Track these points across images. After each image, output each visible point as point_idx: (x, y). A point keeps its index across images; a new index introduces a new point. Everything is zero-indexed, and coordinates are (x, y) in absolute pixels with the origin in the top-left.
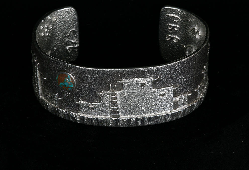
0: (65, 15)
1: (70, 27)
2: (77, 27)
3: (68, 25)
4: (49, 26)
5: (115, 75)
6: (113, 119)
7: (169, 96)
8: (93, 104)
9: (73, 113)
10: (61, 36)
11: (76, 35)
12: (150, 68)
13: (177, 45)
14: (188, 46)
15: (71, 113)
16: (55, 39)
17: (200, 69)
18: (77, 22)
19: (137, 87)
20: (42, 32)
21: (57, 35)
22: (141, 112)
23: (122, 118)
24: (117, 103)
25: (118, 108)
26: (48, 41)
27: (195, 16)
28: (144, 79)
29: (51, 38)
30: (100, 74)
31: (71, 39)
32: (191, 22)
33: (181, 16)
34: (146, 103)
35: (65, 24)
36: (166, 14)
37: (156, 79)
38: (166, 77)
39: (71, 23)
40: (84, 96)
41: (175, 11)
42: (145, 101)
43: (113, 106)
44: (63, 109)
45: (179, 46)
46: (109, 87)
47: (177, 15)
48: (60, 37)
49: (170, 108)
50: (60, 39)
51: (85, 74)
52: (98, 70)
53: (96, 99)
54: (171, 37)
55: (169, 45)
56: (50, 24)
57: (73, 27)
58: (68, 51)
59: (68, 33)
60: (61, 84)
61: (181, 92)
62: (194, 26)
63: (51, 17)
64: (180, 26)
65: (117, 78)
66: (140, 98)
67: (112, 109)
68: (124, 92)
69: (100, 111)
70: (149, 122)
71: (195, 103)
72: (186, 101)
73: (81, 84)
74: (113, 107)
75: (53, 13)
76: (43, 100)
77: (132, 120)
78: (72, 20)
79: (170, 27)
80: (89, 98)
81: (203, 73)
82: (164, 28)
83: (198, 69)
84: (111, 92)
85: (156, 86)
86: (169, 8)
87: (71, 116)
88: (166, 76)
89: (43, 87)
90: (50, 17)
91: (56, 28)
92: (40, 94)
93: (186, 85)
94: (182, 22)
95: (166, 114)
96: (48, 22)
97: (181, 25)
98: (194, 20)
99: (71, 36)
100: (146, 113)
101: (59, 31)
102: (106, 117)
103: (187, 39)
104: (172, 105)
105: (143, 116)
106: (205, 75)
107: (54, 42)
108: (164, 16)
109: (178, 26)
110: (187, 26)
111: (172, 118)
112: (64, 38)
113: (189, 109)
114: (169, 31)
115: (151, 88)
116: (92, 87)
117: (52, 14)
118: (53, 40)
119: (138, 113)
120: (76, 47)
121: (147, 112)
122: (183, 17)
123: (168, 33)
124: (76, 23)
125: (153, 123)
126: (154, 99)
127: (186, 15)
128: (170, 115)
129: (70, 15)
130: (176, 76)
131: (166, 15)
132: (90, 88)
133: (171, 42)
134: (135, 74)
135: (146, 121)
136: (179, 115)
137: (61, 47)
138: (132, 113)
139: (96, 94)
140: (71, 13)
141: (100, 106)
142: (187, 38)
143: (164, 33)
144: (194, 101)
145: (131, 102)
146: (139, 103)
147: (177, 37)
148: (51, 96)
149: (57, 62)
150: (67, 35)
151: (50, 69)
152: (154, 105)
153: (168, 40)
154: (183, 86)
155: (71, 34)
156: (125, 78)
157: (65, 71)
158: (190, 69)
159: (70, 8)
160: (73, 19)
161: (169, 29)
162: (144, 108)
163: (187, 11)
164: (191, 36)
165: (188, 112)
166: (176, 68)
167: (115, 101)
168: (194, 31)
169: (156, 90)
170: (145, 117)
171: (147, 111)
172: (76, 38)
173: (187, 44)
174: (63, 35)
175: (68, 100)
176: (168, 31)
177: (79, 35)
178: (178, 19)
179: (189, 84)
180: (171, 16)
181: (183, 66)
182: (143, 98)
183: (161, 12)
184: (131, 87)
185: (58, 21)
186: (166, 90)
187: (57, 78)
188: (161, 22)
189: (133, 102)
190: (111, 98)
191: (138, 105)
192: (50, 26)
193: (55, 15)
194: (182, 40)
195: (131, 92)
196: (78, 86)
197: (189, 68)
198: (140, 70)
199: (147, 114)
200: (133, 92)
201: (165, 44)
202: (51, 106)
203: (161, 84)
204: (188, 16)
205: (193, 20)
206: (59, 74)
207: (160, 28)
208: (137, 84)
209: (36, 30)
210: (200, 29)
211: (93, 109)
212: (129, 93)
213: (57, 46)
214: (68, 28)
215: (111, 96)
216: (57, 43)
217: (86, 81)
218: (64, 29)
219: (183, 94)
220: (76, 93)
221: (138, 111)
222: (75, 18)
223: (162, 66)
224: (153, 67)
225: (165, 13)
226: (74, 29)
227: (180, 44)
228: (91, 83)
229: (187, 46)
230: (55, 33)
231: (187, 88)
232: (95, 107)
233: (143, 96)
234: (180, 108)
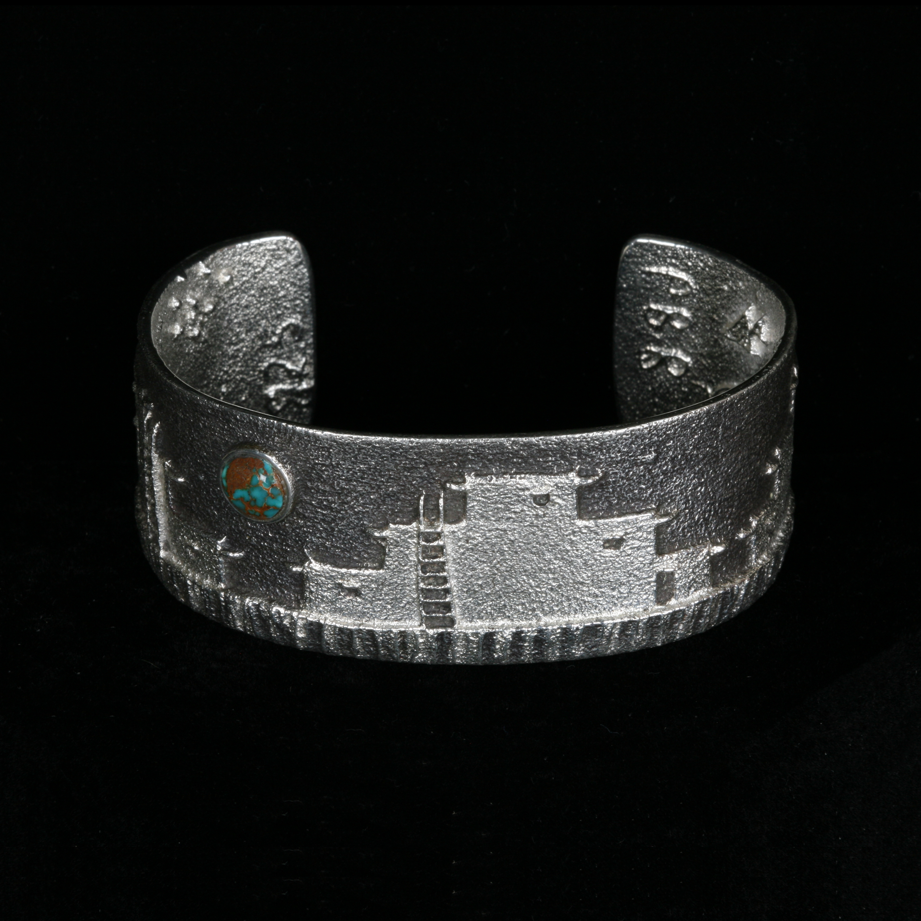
0: (263, 264)
1: (283, 313)
2: (308, 312)
3: (273, 305)
4: (202, 301)
5: (439, 462)
6: (431, 632)
7: (638, 548)
8: (355, 576)
9: (282, 610)
10: (247, 344)
11: (302, 345)
12: (569, 439)
13: (680, 385)
14: (723, 387)
15: (274, 609)
16: (223, 353)
17: (759, 454)
18: (306, 295)
19: (518, 508)
20: (176, 320)
21: (230, 339)
22: (534, 610)
23: (463, 631)
24: (444, 570)
25: (447, 591)
26: (197, 359)
27: (748, 270)
28: (546, 479)
29: (209, 346)
30: (382, 458)
31: (284, 359)
32: (733, 294)
33: (698, 272)
34: (554, 574)
35: (262, 299)
36: (642, 268)
37: (590, 481)
38: (627, 474)
39: (284, 296)
40: (323, 545)
41: (673, 253)
42: (549, 564)
43: (431, 580)
44: (243, 595)
45: (690, 390)
46: (417, 510)
47: (682, 270)
48: (243, 347)
49: (645, 597)
50: (245, 355)
51: (328, 457)
52: (376, 443)
53: (368, 553)
54: (658, 354)
55: (650, 389)
56: (207, 294)
57: (295, 312)
58: (274, 403)
59: (274, 333)
60: (239, 493)
61: (684, 536)
62: (744, 308)
63: (211, 266)
64: (693, 313)
65: (447, 472)
66: (532, 553)
67: (426, 592)
68: (471, 529)
69: (379, 600)
70: (564, 647)
71: (740, 583)
72: (706, 575)
73: (313, 497)
74: (430, 584)
75: (219, 253)
76: (173, 567)
77: (502, 637)
78: (288, 285)
79: (656, 318)
80: (343, 551)
81: (770, 471)
82: (635, 321)
83: (751, 454)
84: (422, 527)
85: (590, 508)
86: (652, 245)
87: (274, 623)
88: (629, 471)
89: (174, 513)
90: (207, 266)
91: (229, 312)
92: (161, 545)
93: (705, 512)
94: (702, 295)
95: (626, 620)
96: (197, 285)
97: (697, 310)
98: (744, 285)
99: (284, 346)
100: (552, 612)
101: (240, 324)
102: (402, 627)
103: (717, 362)
104: (652, 584)
105: (542, 623)
106: (777, 481)
107: (221, 364)
108: (633, 272)
109: (685, 313)
110: (716, 310)
111: (649, 634)
112: (260, 354)
113: (716, 606)
114: (653, 334)
115: (570, 517)
116: (352, 508)
117: (215, 258)
118: (214, 357)
119: (523, 613)
120: (304, 391)
121: (556, 609)
122: (702, 276)
123: (650, 339)
124: (303, 297)
125: (578, 652)
126: (585, 560)
127: (714, 268)
128: (644, 624)
129: (280, 264)
130: (664, 473)
131: (640, 269)
132: (347, 513)
133: (659, 374)
134: (513, 458)
135: (551, 644)
136: (677, 628)
137: (248, 387)
138: (501, 611)
139: (369, 536)
140: (286, 258)
141: (381, 583)
142: (717, 358)
143: (633, 340)
144: (737, 577)
145: (497, 569)
146: (525, 571)
147: (680, 354)
148: (203, 549)
149: (224, 413)
150: (269, 342)
151: (198, 441)
152: (582, 583)
153: (650, 366)
154: (691, 513)
155: (285, 337)
156: (477, 475)
157: (252, 445)
158: (718, 452)
159: (283, 238)
160: (291, 280)
161: (651, 326)
162: (546, 594)
163: (719, 256)
164: (732, 349)
165: (710, 616)
166: (664, 444)
167: (438, 563)
168: (744, 326)
169: (591, 523)
170: (550, 628)
171: (557, 606)
172: (304, 354)
173: (718, 381)
174: (253, 341)
175: (263, 558)
176: (647, 331)
177: (314, 343)
178: (686, 284)
179: (715, 508)
180: (658, 274)
181: (693, 437)
182: (539, 554)
183: (621, 258)
184: (498, 509)
185: (236, 284)
186: (629, 523)
187: (224, 473)
188: (624, 297)
189: (504, 568)
190: (423, 552)
191: (524, 581)
192: (205, 303)
193: (226, 262)
194: (701, 367)
195: (497, 529)
196: (300, 505)
197: (716, 448)
198: (529, 445)
199: (558, 616)
200: (505, 531)
201: (638, 385)
202: (200, 587)
203: (610, 503)
204: (723, 273)
205: (740, 288)
206: (231, 457)
207: (617, 320)
208: (519, 496)
209: (151, 308)
210: (765, 318)
211: (355, 592)
212: (490, 531)
213: (231, 380)
214: (274, 313)
215: (424, 543)
216: (230, 371)
217: (332, 486)
218: (258, 318)
219: (694, 546)
220: (293, 530)
221: (523, 604)
222: (299, 277)
223: (613, 432)
224: (577, 436)
225: (637, 264)
226: (296, 319)
227: (694, 382)
228: (349, 492)
229: (719, 387)
230: (225, 331)
231: (706, 524)
232: (363, 586)
233: (540, 545)
234: (682, 600)
